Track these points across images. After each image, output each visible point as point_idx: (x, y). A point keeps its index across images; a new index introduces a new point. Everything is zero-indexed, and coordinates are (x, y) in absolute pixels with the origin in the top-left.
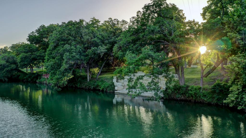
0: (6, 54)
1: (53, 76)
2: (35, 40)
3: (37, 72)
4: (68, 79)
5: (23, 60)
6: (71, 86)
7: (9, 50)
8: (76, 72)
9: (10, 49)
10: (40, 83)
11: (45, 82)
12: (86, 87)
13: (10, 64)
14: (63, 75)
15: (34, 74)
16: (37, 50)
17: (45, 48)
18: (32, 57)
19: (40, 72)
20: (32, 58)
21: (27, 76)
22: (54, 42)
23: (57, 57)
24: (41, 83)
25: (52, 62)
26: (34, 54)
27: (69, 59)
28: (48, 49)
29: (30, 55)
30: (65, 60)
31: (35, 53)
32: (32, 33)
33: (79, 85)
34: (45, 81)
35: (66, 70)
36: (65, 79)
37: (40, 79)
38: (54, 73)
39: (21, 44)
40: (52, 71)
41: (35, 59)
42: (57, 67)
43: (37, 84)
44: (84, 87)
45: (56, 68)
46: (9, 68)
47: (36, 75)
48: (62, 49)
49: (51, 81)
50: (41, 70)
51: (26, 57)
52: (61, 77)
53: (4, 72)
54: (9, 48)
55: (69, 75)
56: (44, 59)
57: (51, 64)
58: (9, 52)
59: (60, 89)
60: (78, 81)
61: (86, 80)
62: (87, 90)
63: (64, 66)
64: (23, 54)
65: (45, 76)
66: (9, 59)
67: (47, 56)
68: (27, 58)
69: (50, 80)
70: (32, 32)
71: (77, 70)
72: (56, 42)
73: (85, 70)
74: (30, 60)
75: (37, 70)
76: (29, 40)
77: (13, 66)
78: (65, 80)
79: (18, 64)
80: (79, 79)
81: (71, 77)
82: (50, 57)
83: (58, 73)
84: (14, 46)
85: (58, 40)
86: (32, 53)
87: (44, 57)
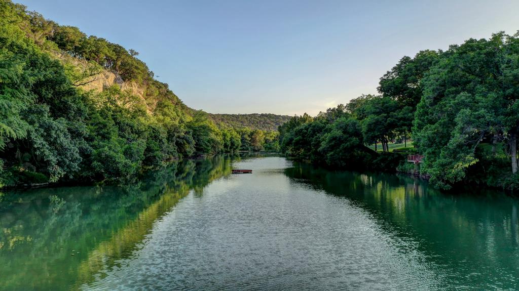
0: (343, 119)
1: (433, 159)
2: (393, 88)
3: (394, 150)
4: (467, 165)
5: (371, 128)
6: (469, 181)
7: (345, 111)
8: (482, 151)
9: (348, 109)
10: (402, 172)
11: (412, 171)
12: (507, 185)
13: (350, 137)
14: (454, 158)
15: (390, 154)
16: (398, 107)
17: (412, 102)
18: (388, 121)
19: (402, 150)
20: (388, 123)
21: (379, 158)
22: (433, 90)
23: (440, 121)
24: (405, 173)
25: (431, 132)
26: (392, 117)
27: (469, 123)
28: (419, 105)
29: (385, 117)
30: (459, 126)
31: (394, 114)
32: (387, 75)
33: (490, 180)
34: (413, 168)
35: (460, 146)
36: (458, 166)
37: (402, 165)
38: (434, 153)
39: (365, 98)
40: (430, 150)
41: (392, 126)
42: (441, 141)
43: (397, 175)
44: (503, 184)
45: (438, 144)
46: (348, 143)
47: (396, 156)
48: (452, 102)
49: (429, 170)
50: (401, 146)
51: (377, 123)
52: (451, 163)
53: (341, 151)
54: (345, 107)
55: (469, 157)
56: (412, 125)
57: (428, 135)
58: (346, 113)
59: (448, 187)
60: (488, 171)
61: (508, 171)
62: (512, 192)
63: (457, 138)
64: (372, 117)
65: (412, 159)
66: (348, 128)
67: (417, 118)
68: (379, 123)
69: (426, 168)
70: (386, 73)
71: (486, 146)
72: (437, 88)
73: (507, 147)
74: (385, 127)
75: (394, 147)
76: (381, 90)
77: (355, 140)
78: (460, 168)
79: (362, 135)
80: (491, 168)
81: (474, 162)
82: (423, 121)
83: (443, 153)
84: (354, 103)
85: (442, 86)
86: (388, 113)
87: (411, 121)
